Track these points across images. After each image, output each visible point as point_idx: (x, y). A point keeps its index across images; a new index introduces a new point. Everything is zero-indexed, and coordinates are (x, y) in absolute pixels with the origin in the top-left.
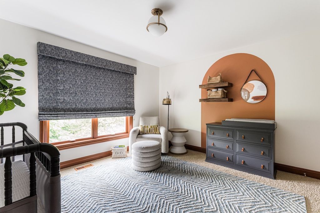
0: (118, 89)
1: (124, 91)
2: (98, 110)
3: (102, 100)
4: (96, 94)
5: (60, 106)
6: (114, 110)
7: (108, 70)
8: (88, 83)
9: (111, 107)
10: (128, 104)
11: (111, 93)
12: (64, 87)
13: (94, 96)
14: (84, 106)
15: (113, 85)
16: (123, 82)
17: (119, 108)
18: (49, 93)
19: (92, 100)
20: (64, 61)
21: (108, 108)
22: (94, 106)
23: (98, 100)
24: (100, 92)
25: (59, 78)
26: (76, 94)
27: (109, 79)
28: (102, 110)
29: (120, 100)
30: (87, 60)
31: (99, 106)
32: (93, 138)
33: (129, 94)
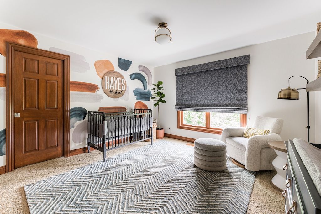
0: (225, 85)
1: (232, 86)
2: (205, 106)
3: (209, 98)
4: (205, 93)
5: (184, 103)
6: (220, 106)
7: (215, 70)
8: (199, 85)
9: (217, 103)
10: (237, 100)
11: (217, 91)
12: (186, 90)
13: (203, 94)
14: (197, 103)
15: (220, 83)
16: (232, 77)
17: (225, 104)
18: (180, 95)
19: (201, 98)
20: (186, 75)
21: (214, 104)
22: (203, 103)
23: (206, 97)
24: (207, 91)
25: (184, 86)
26: (192, 94)
27: (216, 78)
28: (209, 106)
29: (227, 96)
30: (196, 69)
31: (206, 103)
32: (206, 128)
33: (239, 88)
